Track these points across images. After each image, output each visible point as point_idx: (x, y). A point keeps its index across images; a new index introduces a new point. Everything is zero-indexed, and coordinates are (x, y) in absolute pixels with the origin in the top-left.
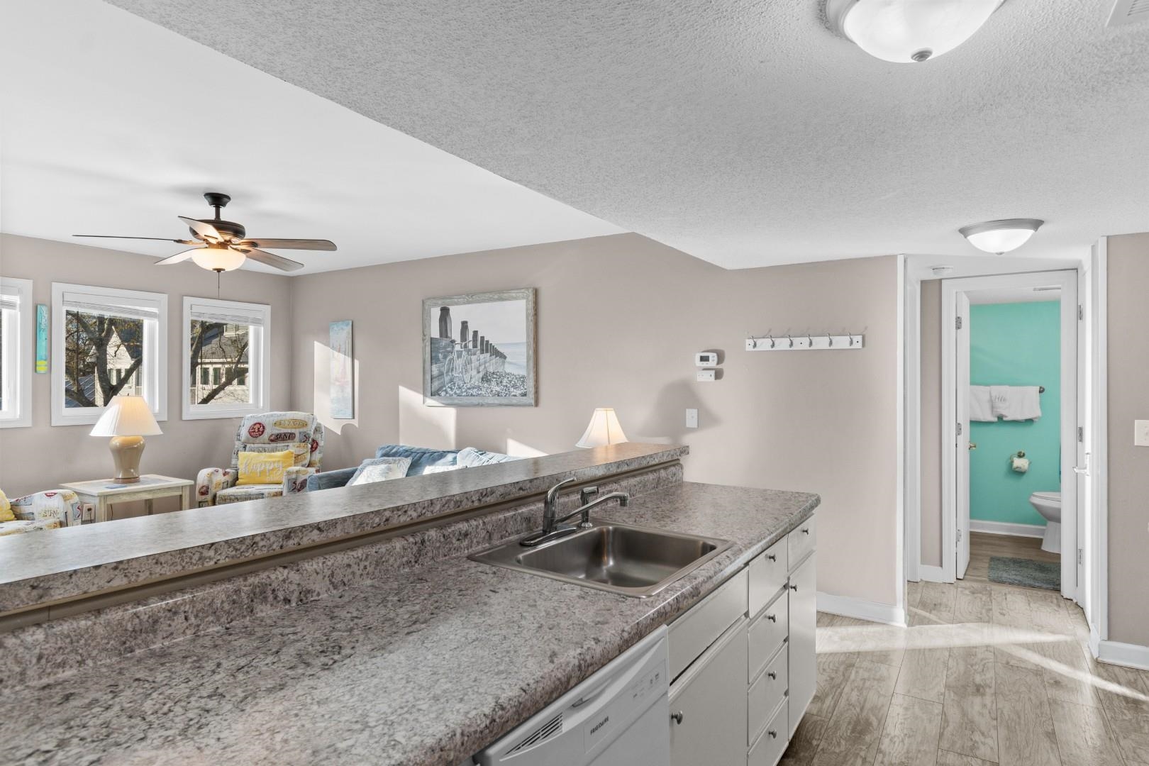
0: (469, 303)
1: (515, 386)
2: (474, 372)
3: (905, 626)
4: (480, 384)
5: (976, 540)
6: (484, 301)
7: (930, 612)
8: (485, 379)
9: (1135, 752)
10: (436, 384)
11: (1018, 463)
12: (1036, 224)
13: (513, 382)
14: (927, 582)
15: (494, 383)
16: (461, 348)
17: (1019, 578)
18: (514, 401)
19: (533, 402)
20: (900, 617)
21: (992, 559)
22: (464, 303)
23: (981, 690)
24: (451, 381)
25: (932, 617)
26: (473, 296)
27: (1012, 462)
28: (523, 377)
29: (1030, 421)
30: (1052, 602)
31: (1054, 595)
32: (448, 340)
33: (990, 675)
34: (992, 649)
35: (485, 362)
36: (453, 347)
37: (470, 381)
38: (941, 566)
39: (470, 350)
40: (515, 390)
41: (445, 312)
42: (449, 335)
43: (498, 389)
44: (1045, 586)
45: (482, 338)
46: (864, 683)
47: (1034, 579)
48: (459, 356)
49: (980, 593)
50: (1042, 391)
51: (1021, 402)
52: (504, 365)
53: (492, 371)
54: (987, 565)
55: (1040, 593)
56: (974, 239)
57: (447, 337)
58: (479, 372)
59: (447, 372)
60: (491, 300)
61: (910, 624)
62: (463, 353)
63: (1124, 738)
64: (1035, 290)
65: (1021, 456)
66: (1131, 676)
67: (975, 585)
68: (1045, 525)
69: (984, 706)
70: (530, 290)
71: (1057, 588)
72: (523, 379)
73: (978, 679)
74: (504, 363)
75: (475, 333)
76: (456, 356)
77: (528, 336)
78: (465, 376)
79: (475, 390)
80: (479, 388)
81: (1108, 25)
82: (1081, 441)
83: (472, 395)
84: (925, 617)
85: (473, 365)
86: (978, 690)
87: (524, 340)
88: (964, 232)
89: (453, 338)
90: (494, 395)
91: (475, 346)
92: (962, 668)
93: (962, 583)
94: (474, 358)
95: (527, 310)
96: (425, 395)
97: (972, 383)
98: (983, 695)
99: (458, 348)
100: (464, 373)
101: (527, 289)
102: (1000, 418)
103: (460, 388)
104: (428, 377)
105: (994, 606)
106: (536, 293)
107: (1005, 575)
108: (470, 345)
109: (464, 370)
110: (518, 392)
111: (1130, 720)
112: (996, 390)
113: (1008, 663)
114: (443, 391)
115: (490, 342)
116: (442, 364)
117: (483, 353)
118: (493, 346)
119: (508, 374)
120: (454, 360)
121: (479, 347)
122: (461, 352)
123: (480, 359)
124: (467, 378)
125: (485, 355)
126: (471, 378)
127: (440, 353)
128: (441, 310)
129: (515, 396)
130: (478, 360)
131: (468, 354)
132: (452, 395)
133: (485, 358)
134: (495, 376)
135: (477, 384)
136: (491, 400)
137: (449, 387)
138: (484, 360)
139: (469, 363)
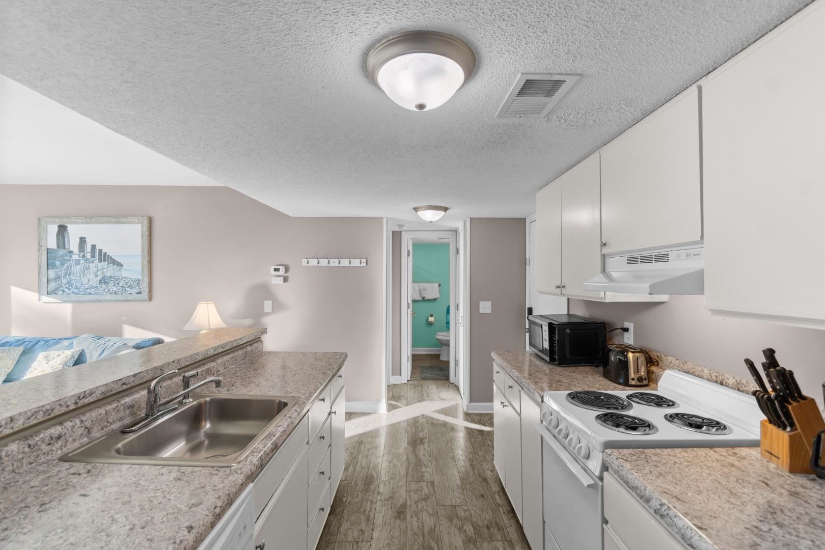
0: (87, 223)
1: (130, 287)
2: (92, 276)
3: (386, 412)
4: (98, 285)
5: (415, 358)
6: (102, 223)
7: (397, 402)
8: (104, 281)
9: (484, 457)
10: (52, 285)
11: (431, 319)
12: (445, 209)
13: (129, 284)
14: (395, 385)
15: (111, 284)
16: (79, 257)
17: (433, 376)
18: (130, 297)
19: (147, 298)
20: (383, 406)
21: (421, 367)
22: (82, 223)
23: (423, 441)
24: (69, 282)
25: (398, 404)
26: (90, 218)
27: (428, 319)
28: (138, 280)
29: (435, 299)
30: (446, 386)
31: (447, 382)
32: (65, 251)
33: (426, 431)
34: (425, 417)
35: (103, 269)
36: (71, 257)
37: (88, 283)
38: (401, 375)
39: (88, 259)
40: (131, 290)
41: (62, 229)
42: (67, 246)
43: (115, 289)
44: (443, 378)
45: (100, 251)
46: (369, 452)
47: (439, 375)
48: (77, 263)
49: (418, 386)
50: (440, 285)
51: (432, 291)
52: (121, 271)
53: (109, 275)
54: (419, 371)
55: (442, 382)
56: (420, 213)
57: (64, 248)
58: (96, 276)
59: (65, 276)
60: (108, 222)
61: (389, 411)
62: (82, 261)
63: (480, 450)
64: (439, 239)
65: (431, 316)
66: (479, 418)
67: (416, 382)
68: (441, 347)
69: (425, 450)
70: (145, 218)
71: (447, 378)
72: (138, 282)
73: (421, 435)
74: (120, 270)
75: (94, 247)
76: (73, 264)
77: (143, 251)
78: (82, 279)
79: (93, 290)
80: (97, 288)
81: (497, 116)
82: (458, 310)
83: (89, 293)
84: (395, 405)
85: (91, 271)
86: (421, 441)
87: (140, 253)
88: (416, 209)
89: (71, 250)
90: (111, 293)
91: (93, 256)
92: (414, 430)
93: (410, 382)
94: (91, 265)
95: (142, 232)
96: (40, 294)
97: (413, 282)
98: (424, 443)
99: (75, 257)
100: (82, 277)
101: (143, 216)
102: (423, 298)
103: (77, 288)
104: (44, 280)
105: (424, 393)
106: (150, 220)
107: (427, 375)
108: (89, 256)
109: (81, 274)
110: (133, 291)
111: (481, 441)
112: (422, 285)
113: (432, 423)
114: (60, 290)
115: (108, 254)
116: (59, 270)
117: (101, 262)
118: (111, 257)
119: (125, 278)
120: (71, 267)
121: (97, 257)
122: (80, 260)
123: (98, 267)
124: (84, 281)
125: (103, 263)
126: (89, 280)
127: (57, 260)
128: (58, 227)
129: (131, 294)
130: (96, 267)
131: (86, 262)
132: (70, 294)
133: (102, 265)
134: (112, 279)
135: (94, 285)
136: (108, 297)
137: (66, 288)
138: (101, 267)
139: (87, 269)
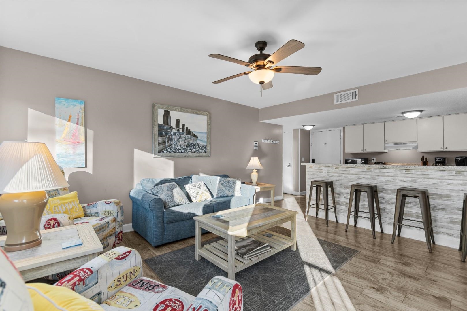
0: (181, 111)
1: (201, 149)
2: (183, 142)
4: (186, 148)
6: (189, 112)
8: (189, 145)
10: (161, 147)
13: (201, 148)
15: (192, 147)
16: (176, 131)
18: (202, 155)
19: (210, 155)
22: (179, 111)
24: (170, 145)
26: (184, 108)
28: (205, 146)
32: (168, 127)
35: (188, 139)
36: (171, 130)
37: (180, 146)
39: (180, 132)
40: (201, 151)
41: (167, 113)
42: (169, 124)
43: (194, 150)
45: (187, 128)
48: (175, 134)
53: (191, 142)
57: (168, 124)
58: (185, 142)
59: (168, 141)
60: (192, 113)
62: (177, 133)
74: (197, 140)
75: (183, 126)
76: (173, 134)
78: (178, 144)
79: (183, 150)
83: (181, 152)
85: (182, 139)
89: (171, 126)
90: (192, 152)
91: (183, 131)
94: (182, 136)
99: (174, 130)
100: (177, 142)
103: (175, 149)
104: (156, 143)
108: (181, 130)
110: (203, 151)
114: (165, 150)
115: (191, 130)
116: (164, 137)
117: (187, 134)
118: (192, 132)
119: (199, 144)
120: (171, 136)
121: (185, 132)
122: (176, 133)
123: (185, 137)
124: (179, 145)
125: (188, 135)
126: (181, 145)
127: (163, 132)
128: (164, 111)
129: (202, 153)
130: (184, 137)
131: (180, 134)
132: (171, 152)
133: (188, 137)
134: (192, 145)
135: (184, 147)
136: (191, 154)
137: (169, 148)
138: (187, 138)
139: (180, 138)
